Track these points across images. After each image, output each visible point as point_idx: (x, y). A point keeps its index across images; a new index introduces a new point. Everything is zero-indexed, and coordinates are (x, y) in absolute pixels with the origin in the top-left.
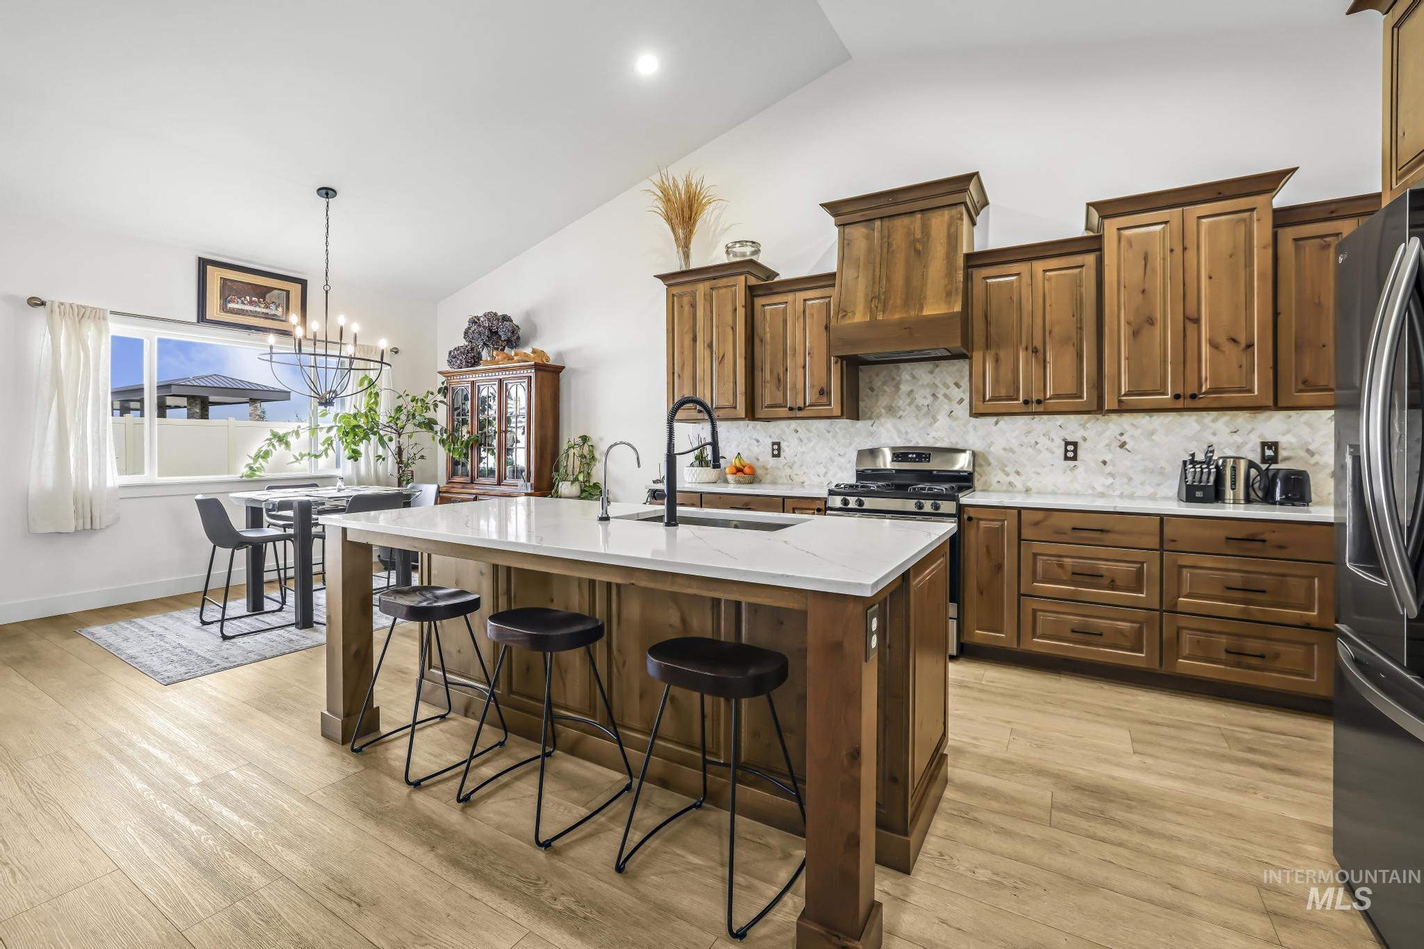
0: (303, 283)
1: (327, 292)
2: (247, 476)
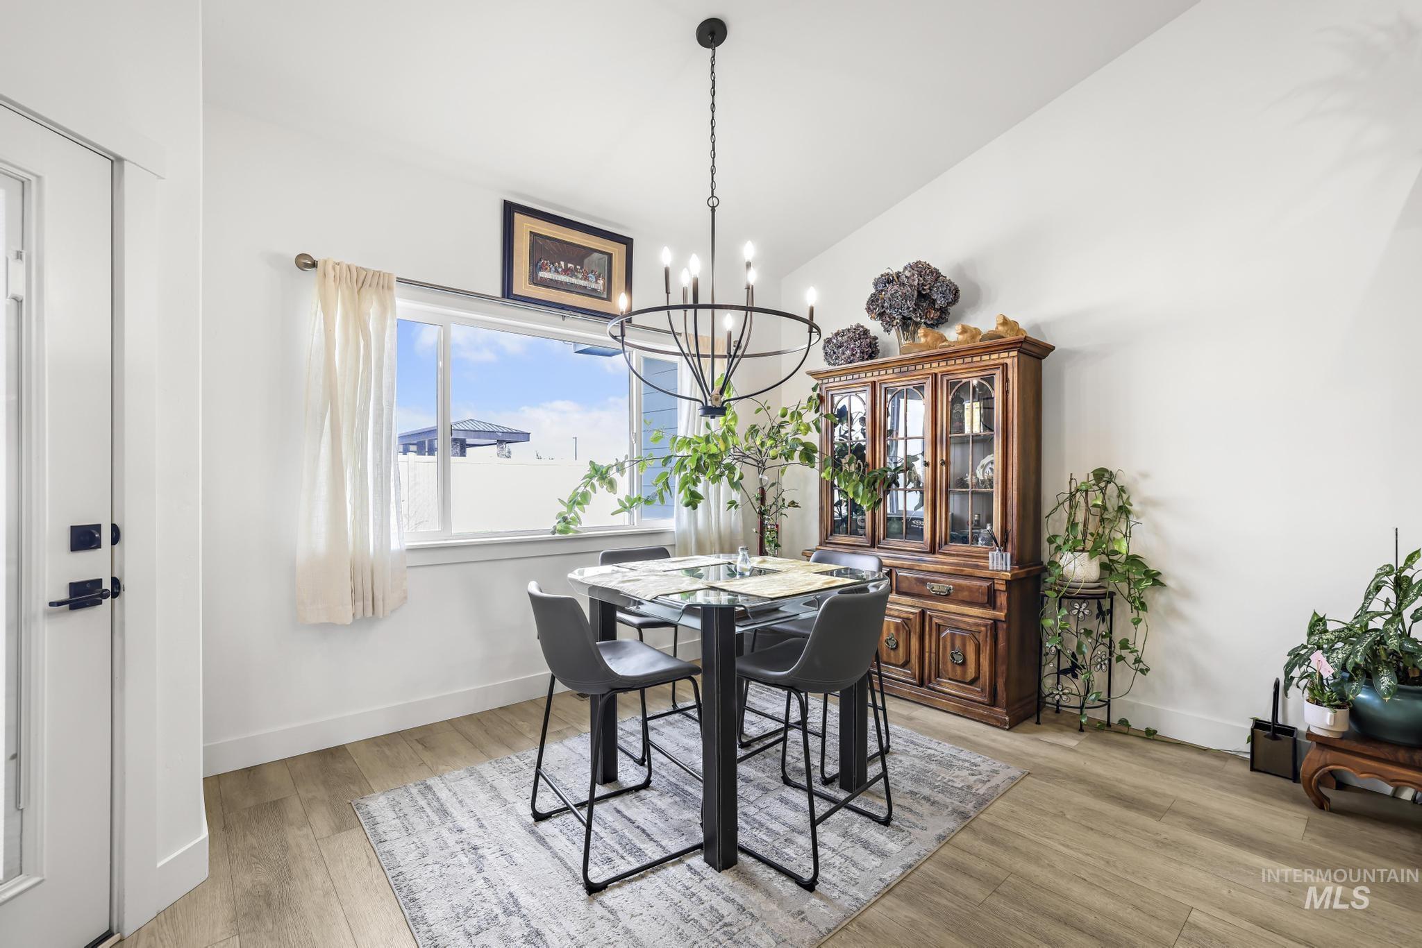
0: (628, 243)
1: (713, 209)
2: (561, 532)
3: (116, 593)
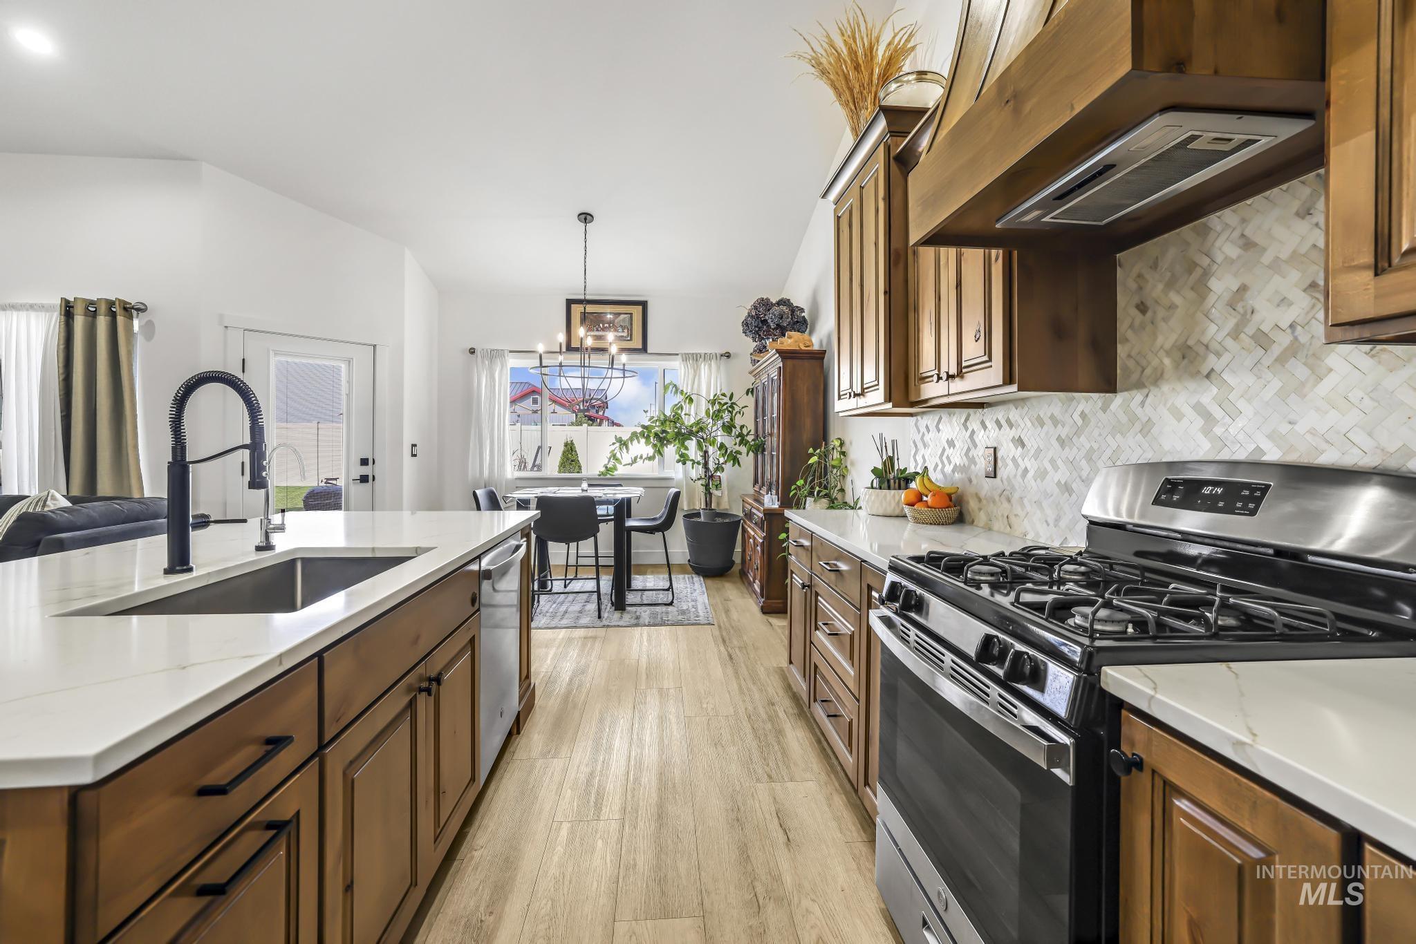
0: (644, 305)
3: (374, 480)
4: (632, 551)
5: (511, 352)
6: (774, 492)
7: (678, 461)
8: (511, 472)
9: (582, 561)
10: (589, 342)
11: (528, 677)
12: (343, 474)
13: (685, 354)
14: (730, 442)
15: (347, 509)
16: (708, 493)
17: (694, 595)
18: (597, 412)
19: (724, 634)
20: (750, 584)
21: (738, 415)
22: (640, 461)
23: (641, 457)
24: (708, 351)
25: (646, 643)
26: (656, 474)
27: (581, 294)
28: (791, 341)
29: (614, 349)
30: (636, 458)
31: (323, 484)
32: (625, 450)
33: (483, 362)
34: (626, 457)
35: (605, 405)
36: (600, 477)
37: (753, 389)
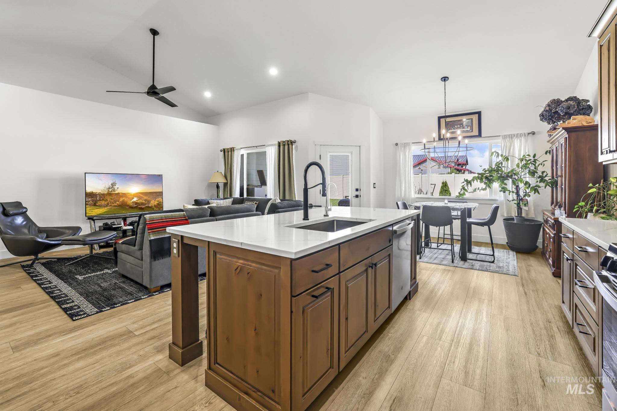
0: (479, 113)
3: (360, 197)
4: (472, 235)
5: (413, 143)
6: (563, 208)
7: (501, 191)
8: (414, 195)
9: (446, 236)
10: (448, 135)
11: (415, 278)
12: (351, 194)
13: (504, 135)
14: (533, 181)
15: (351, 206)
16: (519, 209)
17: (509, 260)
18: (462, 167)
19: (524, 282)
20: (547, 260)
21: (540, 166)
22: (478, 191)
23: (478, 189)
24: (520, 132)
25: (475, 277)
26: (488, 197)
27: (443, 114)
28: (576, 121)
29: (460, 138)
30: (475, 189)
31: (344, 198)
32: (469, 185)
33: (401, 148)
34: (470, 189)
35: (467, 163)
36: (456, 198)
37: (550, 151)
